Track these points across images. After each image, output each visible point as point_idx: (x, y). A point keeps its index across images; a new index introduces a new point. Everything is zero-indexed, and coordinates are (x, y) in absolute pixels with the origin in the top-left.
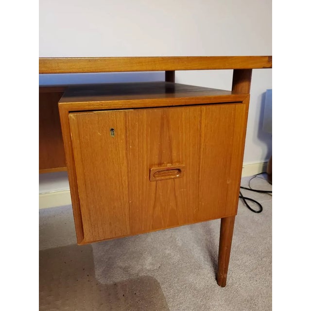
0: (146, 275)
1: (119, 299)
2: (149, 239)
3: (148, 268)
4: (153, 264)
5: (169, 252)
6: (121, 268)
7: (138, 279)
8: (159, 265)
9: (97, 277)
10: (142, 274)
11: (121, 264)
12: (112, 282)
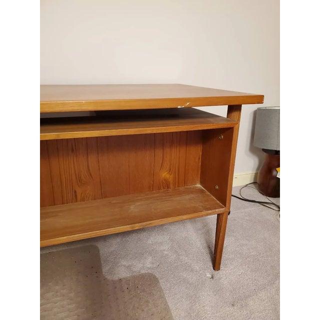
0: (147, 272)
1: (123, 291)
2: (150, 242)
3: (148, 266)
4: (153, 263)
5: (167, 253)
6: (125, 266)
7: (140, 275)
8: (158, 264)
9: (104, 273)
10: (143, 272)
11: (125, 263)
12: (117, 278)
